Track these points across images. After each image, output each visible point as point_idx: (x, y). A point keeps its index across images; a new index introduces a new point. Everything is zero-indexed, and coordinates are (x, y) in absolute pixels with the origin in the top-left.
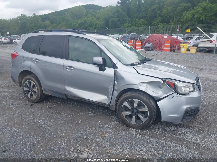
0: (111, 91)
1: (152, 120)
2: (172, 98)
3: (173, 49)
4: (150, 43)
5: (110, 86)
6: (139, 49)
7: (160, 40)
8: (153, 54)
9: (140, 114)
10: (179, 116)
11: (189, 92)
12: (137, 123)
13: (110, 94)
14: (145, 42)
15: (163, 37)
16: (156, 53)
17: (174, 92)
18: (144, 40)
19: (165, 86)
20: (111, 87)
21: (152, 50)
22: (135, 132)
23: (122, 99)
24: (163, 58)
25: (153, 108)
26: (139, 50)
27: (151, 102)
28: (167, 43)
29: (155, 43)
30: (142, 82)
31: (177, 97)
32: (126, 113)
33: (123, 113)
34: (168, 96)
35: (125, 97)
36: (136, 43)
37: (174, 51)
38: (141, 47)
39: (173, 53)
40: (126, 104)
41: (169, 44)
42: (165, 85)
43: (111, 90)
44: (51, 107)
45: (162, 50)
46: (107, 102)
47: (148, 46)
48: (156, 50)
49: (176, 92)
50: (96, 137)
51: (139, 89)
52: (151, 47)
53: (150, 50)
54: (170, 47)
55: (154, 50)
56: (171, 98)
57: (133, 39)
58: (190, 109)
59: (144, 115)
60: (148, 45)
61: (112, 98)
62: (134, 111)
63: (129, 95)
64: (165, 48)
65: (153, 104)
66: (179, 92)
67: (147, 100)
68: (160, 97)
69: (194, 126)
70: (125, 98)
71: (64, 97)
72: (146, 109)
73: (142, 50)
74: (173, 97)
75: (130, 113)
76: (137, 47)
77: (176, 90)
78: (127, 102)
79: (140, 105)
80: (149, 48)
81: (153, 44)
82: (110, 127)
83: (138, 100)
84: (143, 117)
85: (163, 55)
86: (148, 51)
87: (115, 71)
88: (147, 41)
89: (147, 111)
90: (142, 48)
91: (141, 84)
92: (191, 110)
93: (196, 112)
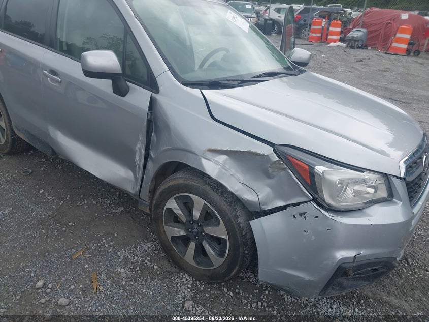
0: (140, 160)
1: (237, 268)
2: (298, 216)
3: (415, 48)
4: (363, 30)
5: (138, 146)
6: (334, 41)
7: (388, 24)
8: (359, 58)
9: (207, 241)
10: (311, 279)
11: (366, 203)
12: (198, 263)
13: (139, 167)
14: (351, 27)
15: (399, 16)
16: (371, 54)
17: (306, 196)
18: (350, 21)
19: (282, 173)
20: (140, 148)
21: (364, 47)
22: (188, 288)
23: (162, 188)
24: (382, 68)
25: (242, 233)
26: (332, 44)
27: (235, 215)
28: (403, 31)
29: (375, 31)
30: (214, 147)
31: (317, 217)
32: (174, 231)
33: (166, 227)
34: (288, 209)
35: (170, 184)
36: (329, 26)
37: (417, 53)
38: (338, 37)
39: (414, 59)
40: (172, 204)
41: (408, 36)
42: (284, 169)
43: (140, 156)
44: (31, 171)
45: (387, 50)
46: (131, 189)
47: (356, 36)
48: (374, 48)
49: (314, 200)
50: (72, 287)
51: (204, 169)
52: (362, 40)
53: (359, 47)
54: (409, 44)
55: (369, 48)
56: (294, 217)
57: (324, 18)
58: (354, 262)
59: (218, 246)
60: (357, 33)
61: (142, 178)
62: (192, 228)
63: (181, 182)
64: (394, 45)
65: (241, 220)
66: (328, 200)
67: (225, 207)
68: (262, 207)
69: (375, 300)
70: (169, 187)
71: (49, 153)
72: (221, 231)
73: (338, 46)
74: (301, 215)
75: (182, 233)
76: (330, 37)
77: (317, 193)
78: (175, 199)
79: (207, 216)
80: (356, 40)
81: (369, 32)
82: (130, 257)
83: (203, 202)
84: (214, 251)
85: (384, 61)
86: (352, 47)
87: (151, 98)
88: (356, 24)
89: (225, 239)
90: (341, 40)
91: (209, 155)
92: (358, 265)
93: (382, 270)
